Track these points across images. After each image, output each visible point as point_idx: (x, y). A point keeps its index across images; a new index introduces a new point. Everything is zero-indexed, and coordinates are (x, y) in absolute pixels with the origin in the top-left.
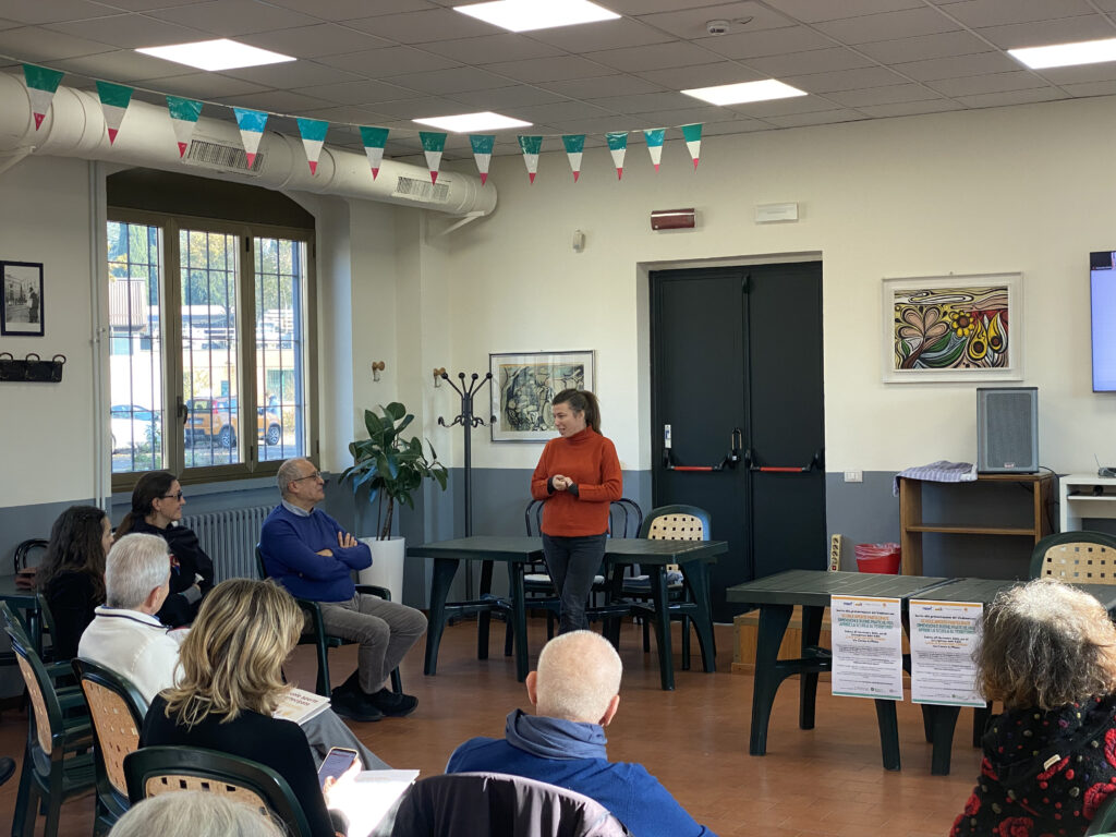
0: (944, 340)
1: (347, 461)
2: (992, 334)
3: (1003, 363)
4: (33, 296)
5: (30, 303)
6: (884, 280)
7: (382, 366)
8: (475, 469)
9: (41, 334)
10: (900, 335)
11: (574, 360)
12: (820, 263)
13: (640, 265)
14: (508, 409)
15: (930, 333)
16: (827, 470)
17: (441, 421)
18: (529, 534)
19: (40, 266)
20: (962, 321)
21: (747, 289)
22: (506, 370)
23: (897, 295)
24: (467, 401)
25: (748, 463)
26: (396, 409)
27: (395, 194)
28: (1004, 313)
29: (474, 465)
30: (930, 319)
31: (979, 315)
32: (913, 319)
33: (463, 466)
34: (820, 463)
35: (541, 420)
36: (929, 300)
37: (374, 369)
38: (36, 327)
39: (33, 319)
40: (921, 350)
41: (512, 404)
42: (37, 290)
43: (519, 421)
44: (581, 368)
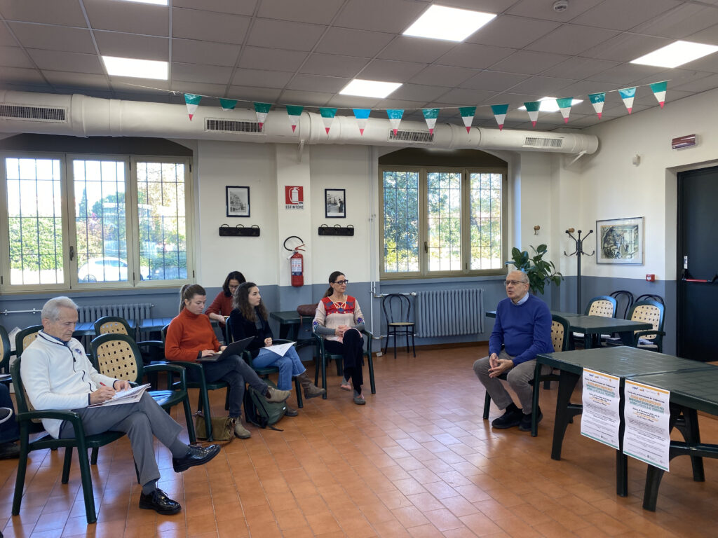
4: (341, 202)
5: (339, 205)
7: (539, 228)
8: (583, 277)
9: (345, 217)
11: (633, 222)
13: (670, 169)
14: (604, 248)
17: (565, 253)
19: (344, 190)
22: (603, 228)
24: (579, 244)
26: (543, 248)
27: (524, 146)
29: (582, 274)
33: (576, 275)
35: (618, 253)
37: (535, 229)
38: (342, 214)
39: (340, 210)
41: (606, 245)
42: (342, 200)
43: (608, 254)
44: (637, 226)
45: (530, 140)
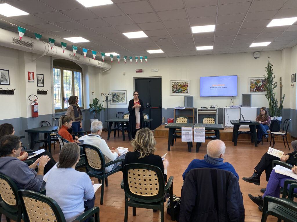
0: (179, 89)
1: (88, 107)
2: (186, 88)
3: (187, 93)
4: (42, 80)
5: (42, 81)
6: (171, 81)
7: (93, 93)
9: (43, 86)
10: (173, 89)
11: (124, 92)
12: (161, 78)
13: (134, 78)
15: (177, 88)
16: (162, 108)
17: (103, 101)
18: (117, 118)
19: (43, 75)
20: (182, 87)
21: (150, 82)
22: (112, 93)
23: (173, 83)
24: (107, 98)
25: (150, 107)
26: (96, 99)
27: (97, 65)
28: (188, 85)
29: (108, 108)
30: (177, 86)
31: (184, 86)
32: (175, 86)
33: (106, 108)
34: (161, 107)
35: (118, 101)
36: (177, 84)
37: (92, 93)
38: (43, 85)
39: (42, 84)
40: (176, 91)
41: (113, 98)
42: (43, 79)
43: (114, 101)
44: (125, 93)
45: (99, 63)
